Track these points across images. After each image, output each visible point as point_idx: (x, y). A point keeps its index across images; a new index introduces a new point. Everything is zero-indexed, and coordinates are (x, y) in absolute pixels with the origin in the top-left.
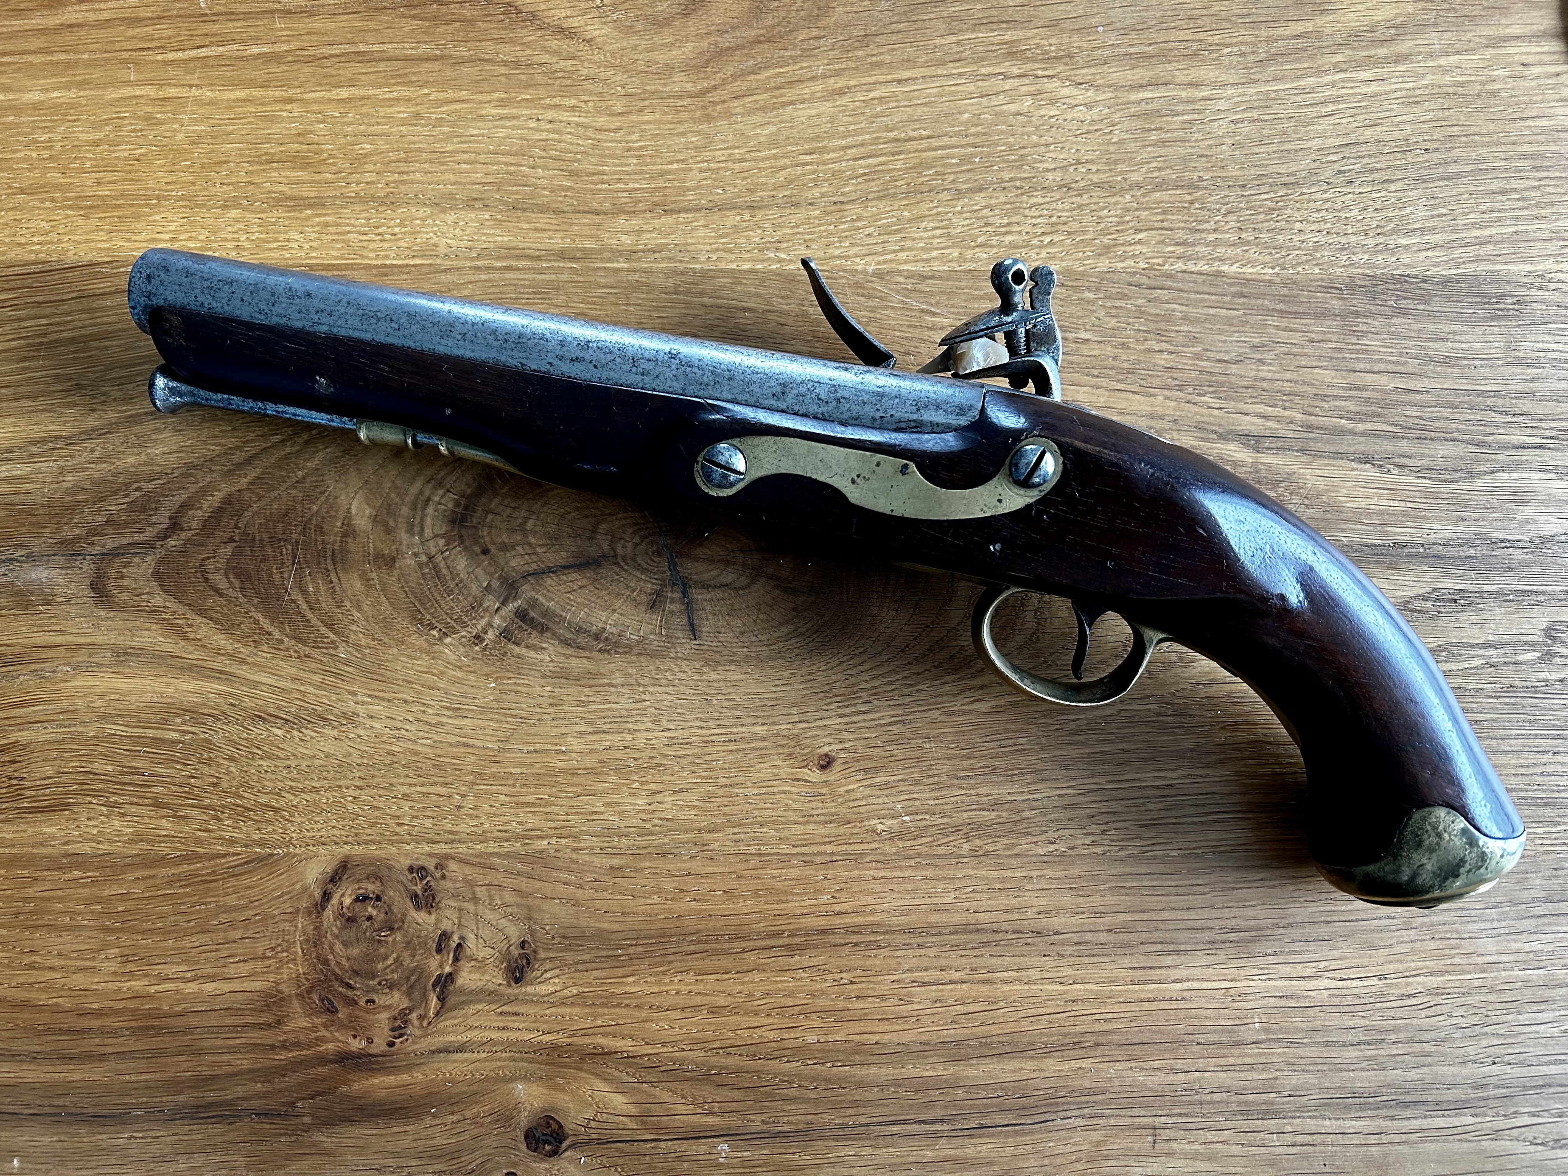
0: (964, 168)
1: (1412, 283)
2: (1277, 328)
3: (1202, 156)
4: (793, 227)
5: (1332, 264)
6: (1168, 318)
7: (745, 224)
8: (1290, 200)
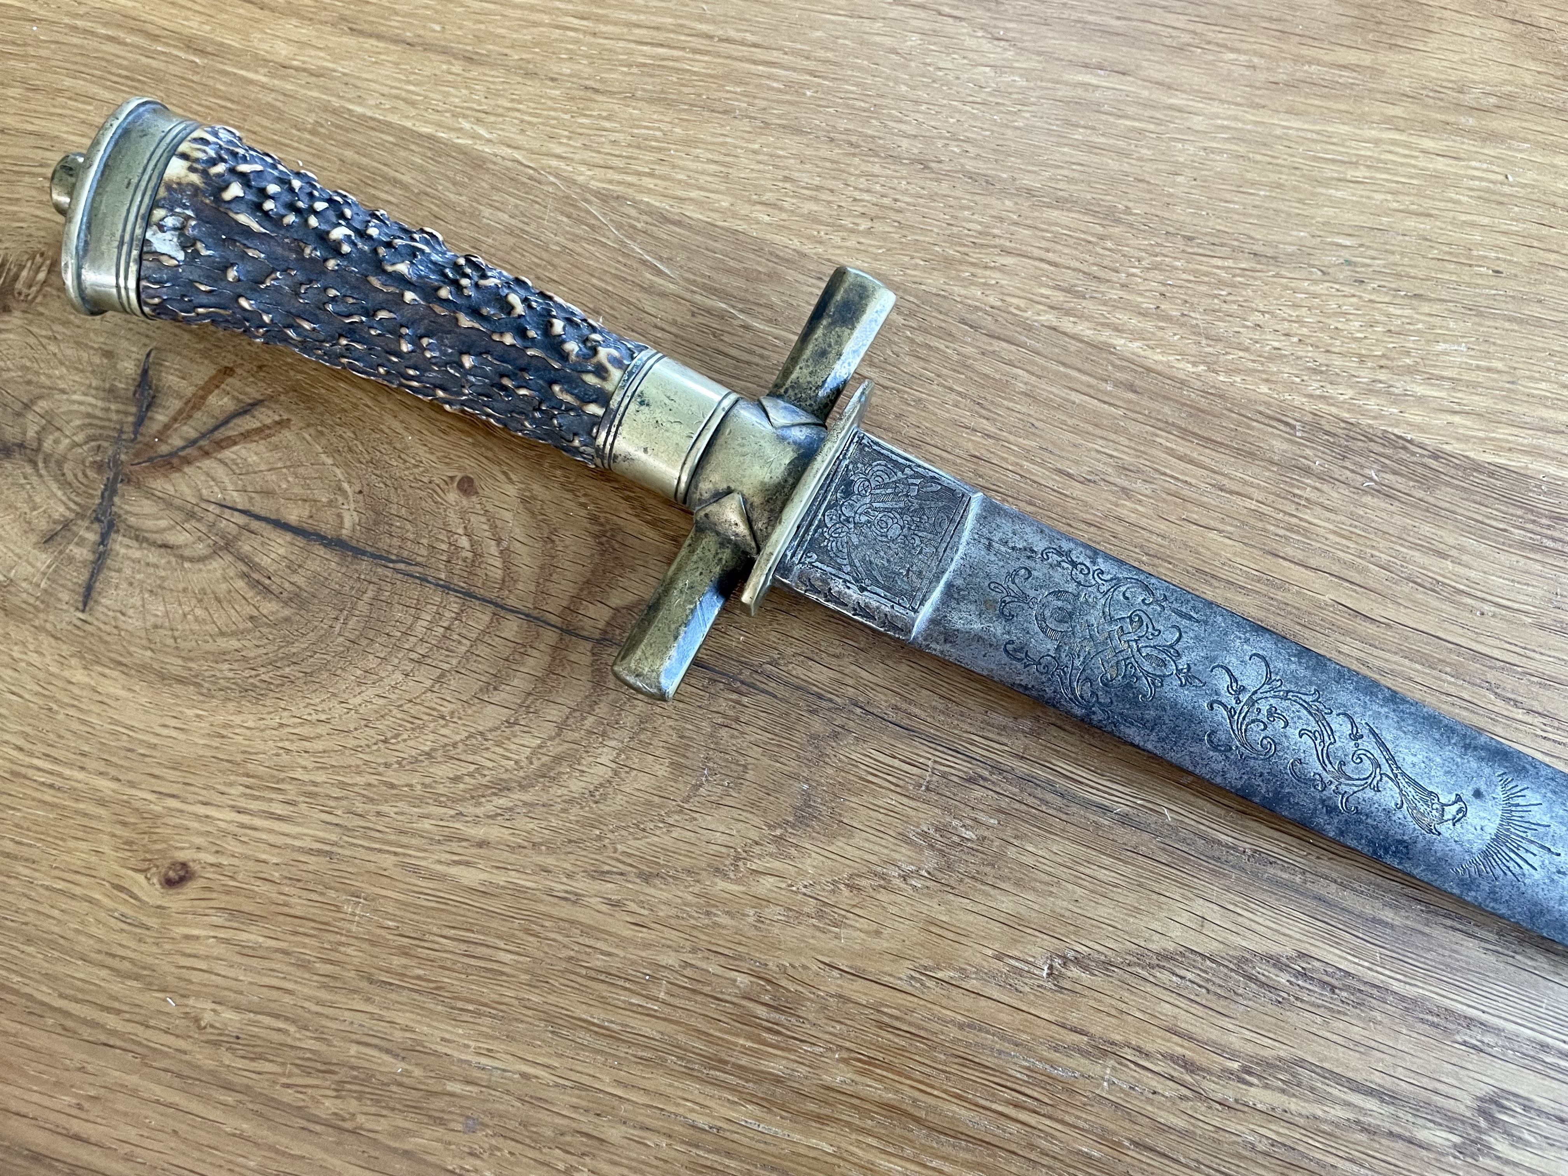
0: (788, 97)
1: (1413, 454)
2: (1171, 452)
3: (1140, 181)
4: (512, 100)
5: (1290, 387)
6: (1003, 387)
7: (450, 78)
8: (1255, 279)
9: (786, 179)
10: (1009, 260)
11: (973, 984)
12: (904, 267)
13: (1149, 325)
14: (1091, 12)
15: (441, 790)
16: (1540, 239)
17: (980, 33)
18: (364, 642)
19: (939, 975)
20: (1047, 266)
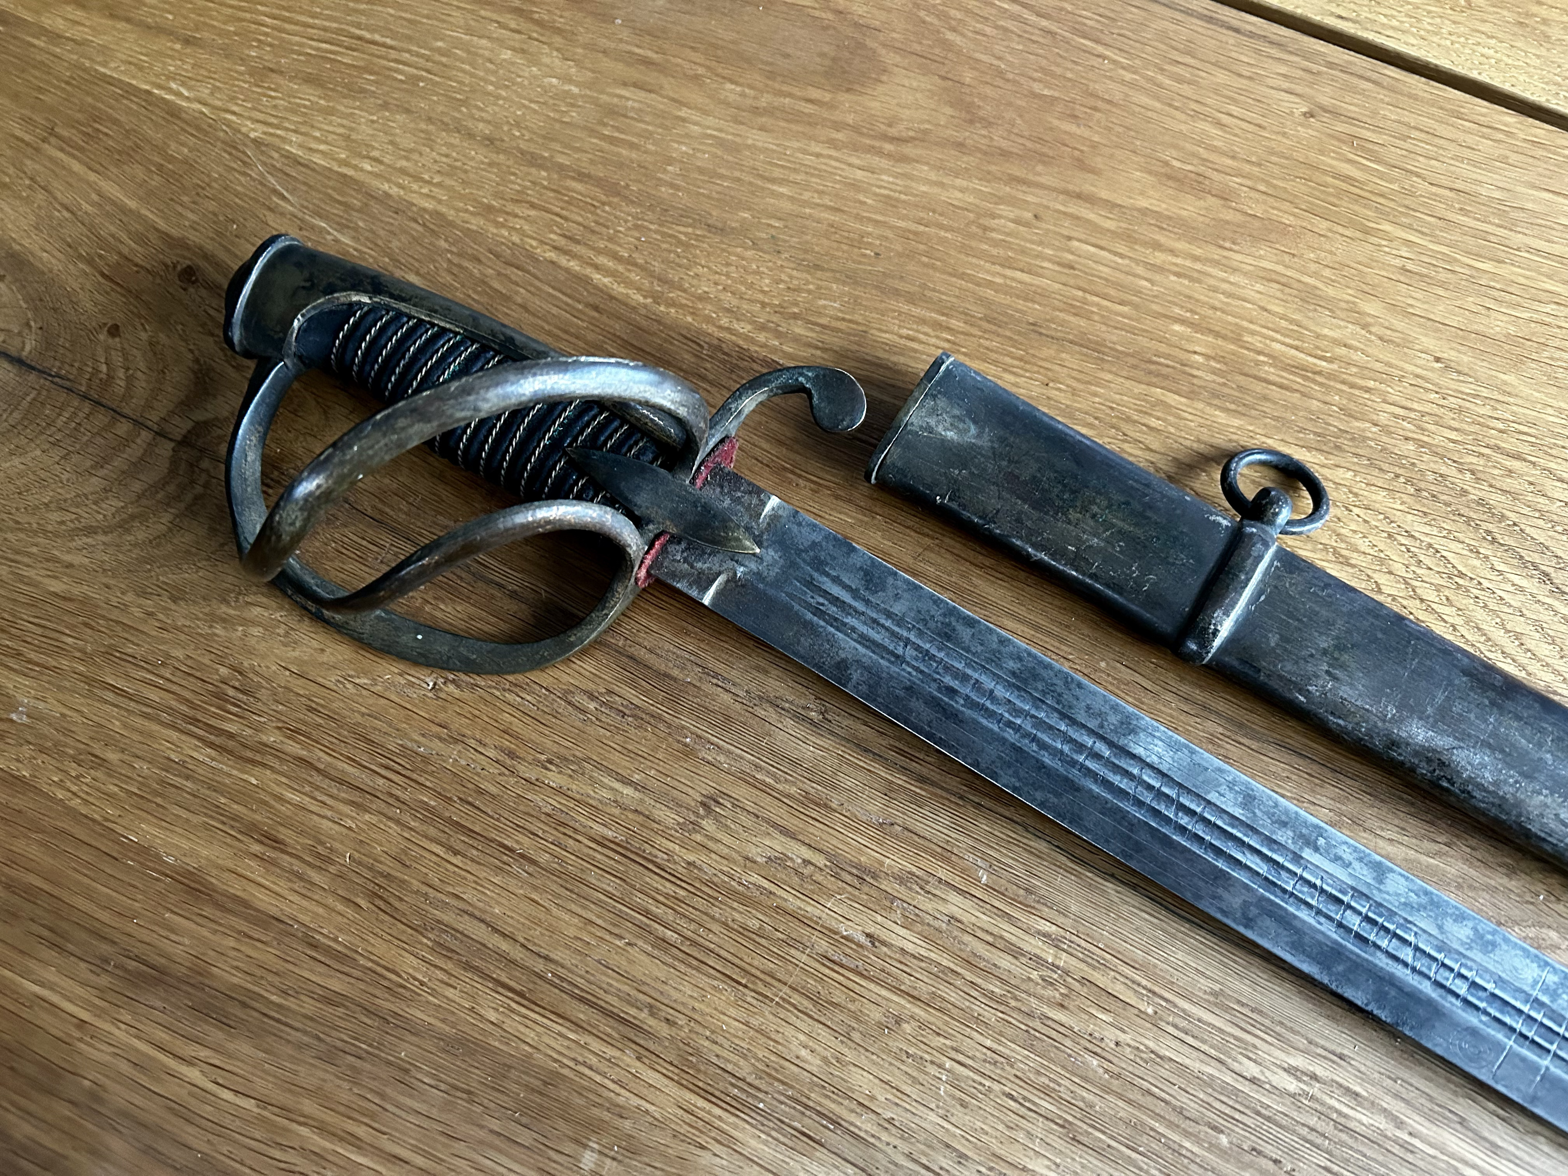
9: (391, 143)
10: (533, 213)
11: (378, 689)
12: (458, 210)
13: (621, 268)
14: (638, 46)
15: (50, 528)
16: (916, 233)
17: (555, 53)
18: (20, 427)
19: (357, 681)
20: (558, 219)
